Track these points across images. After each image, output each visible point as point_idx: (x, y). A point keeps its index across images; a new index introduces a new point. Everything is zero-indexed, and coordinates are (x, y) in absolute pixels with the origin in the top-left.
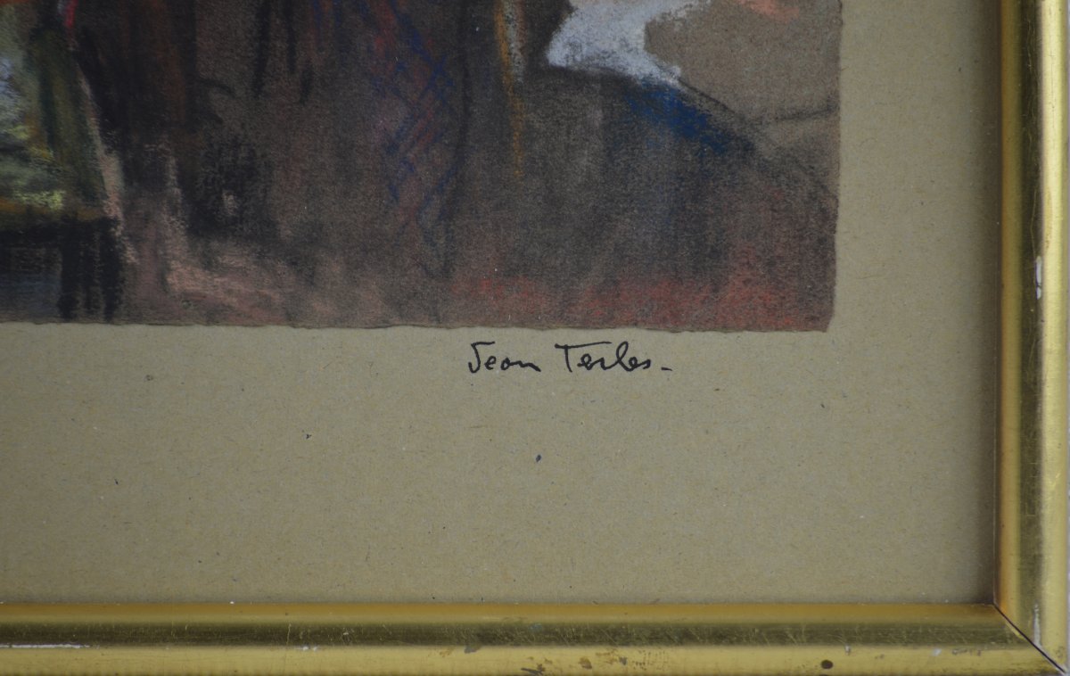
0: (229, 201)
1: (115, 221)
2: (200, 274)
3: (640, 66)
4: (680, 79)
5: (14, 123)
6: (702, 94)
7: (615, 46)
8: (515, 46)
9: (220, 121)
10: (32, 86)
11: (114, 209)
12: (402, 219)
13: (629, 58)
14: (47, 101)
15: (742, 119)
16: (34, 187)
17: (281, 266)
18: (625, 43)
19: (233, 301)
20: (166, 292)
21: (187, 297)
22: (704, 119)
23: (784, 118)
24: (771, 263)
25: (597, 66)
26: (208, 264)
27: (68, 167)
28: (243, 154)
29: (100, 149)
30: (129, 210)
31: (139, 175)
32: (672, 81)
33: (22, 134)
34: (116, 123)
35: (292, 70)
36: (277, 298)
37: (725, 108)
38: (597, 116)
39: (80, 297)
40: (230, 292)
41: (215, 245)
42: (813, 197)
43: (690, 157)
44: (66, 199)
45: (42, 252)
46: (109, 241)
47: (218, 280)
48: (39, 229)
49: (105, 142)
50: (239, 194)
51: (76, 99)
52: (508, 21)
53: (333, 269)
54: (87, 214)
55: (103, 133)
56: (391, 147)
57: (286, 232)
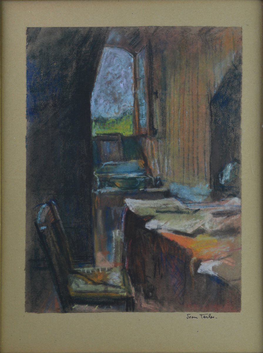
0: (151, 294)
1: (134, 297)
2: (146, 304)
3: (211, 273)
4: (218, 275)
5: (119, 283)
6: (221, 277)
7: (208, 270)
8: (193, 270)
9: (149, 282)
10: (122, 277)
11: (133, 295)
12: (176, 296)
13: (210, 272)
14: (124, 280)
15: (227, 281)
16: (122, 292)
17: (158, 303)
18: (209, 270)
19: (151, 308)
20: (141, 307)
21: (144, 308)
22: (221, 281)
23: (233, 281)
24: (232, 302)
25: (205, 273)
26: (148, 303)
27: (127, 289)
28: (152, 287)
29: (131, 286)
30: (136, 295)
31: (137, 290)
32: (216, 275)
33: (120, 284)
34: (133, 282)
35: (160, 274)
36: (158, 308)
37: (224, 279)
38: (205, 280)
39: (129, 308)
40: (151, 307)
41: (148, 300)
42: (238, 292)
43: (219, 286)
44: (127, 294)
45: (123, 302)
46: (133, 300)
47: (149, 305)
48: (123, 298)
49: (132, 285)
50: (152, 292)
51: (128, 279)
52: (192, 266)
53: (166, 303)
54: (130, 296)
55: (132, 284)
56: (174, 285)
57: (159, 298)
